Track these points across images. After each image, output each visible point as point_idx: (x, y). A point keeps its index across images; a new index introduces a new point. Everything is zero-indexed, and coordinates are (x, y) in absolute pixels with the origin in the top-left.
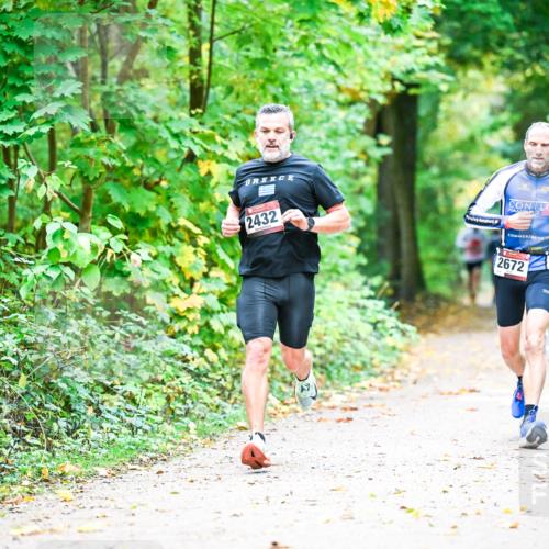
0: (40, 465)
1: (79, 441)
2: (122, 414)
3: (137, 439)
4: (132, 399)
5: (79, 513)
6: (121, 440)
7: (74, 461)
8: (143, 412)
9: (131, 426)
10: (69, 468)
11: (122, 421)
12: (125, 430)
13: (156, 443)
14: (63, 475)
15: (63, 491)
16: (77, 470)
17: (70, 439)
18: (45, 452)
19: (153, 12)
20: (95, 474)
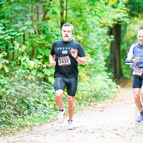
0: (21, 123)
1: (31, 116)
2: (43, 109)
3: (46, 116)
4: (45, 105)
5: (31, 135)
6: (42, 116)
7: (30, 122)
8: (48, 109)
9: (45, 112)
10: (28, 123)
11: (42, 111)
12: (43, 113)
13: (51, 117)
14: (27, 125)
15: (27, 130)
16: (31, 124)
17: (29, 116)
18: (22, 119)
19: (51, 3)
20: (35, 125)
